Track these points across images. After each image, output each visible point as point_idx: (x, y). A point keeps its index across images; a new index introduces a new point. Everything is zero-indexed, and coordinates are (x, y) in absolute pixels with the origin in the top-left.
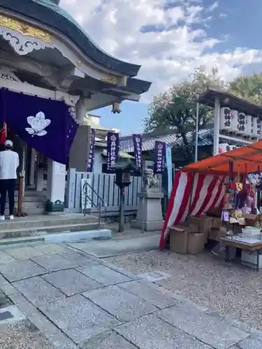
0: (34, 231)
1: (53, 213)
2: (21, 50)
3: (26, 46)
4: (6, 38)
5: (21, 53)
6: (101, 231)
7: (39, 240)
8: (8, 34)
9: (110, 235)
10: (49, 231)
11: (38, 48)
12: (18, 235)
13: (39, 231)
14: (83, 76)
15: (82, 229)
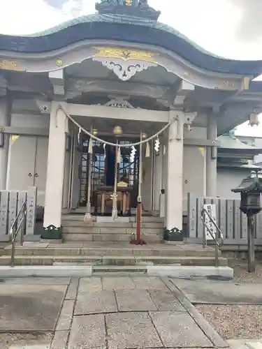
0: (139, 260)
1: (169, 242)
2: (124, 75)
3: (129, 70)
4: (110, 67)
5: (125, 79)
6: (220, 268)
7: (141, 270)
8: (111, 63)
9: (231, 274)
10: (156, 262)
11: (140, 70)
12: (122, 263)
13: (144, 260)
14: (192, 88)
15: (195, 263)
